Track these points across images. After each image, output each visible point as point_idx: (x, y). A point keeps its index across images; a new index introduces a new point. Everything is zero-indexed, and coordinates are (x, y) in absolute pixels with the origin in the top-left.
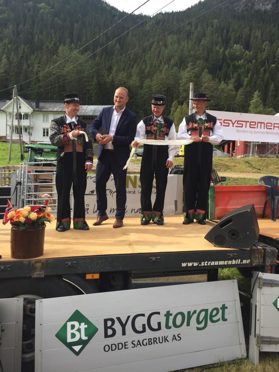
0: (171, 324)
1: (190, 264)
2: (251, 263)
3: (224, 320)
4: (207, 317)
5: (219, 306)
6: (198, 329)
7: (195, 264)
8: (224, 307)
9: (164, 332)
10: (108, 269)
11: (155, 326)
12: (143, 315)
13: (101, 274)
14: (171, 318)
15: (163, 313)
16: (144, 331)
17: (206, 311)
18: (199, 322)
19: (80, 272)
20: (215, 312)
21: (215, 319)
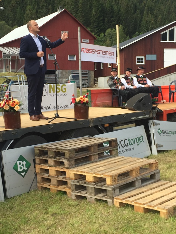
0: (130, 144)
1: (134, 118)
2: (149, 117)
3: (143, 141)
4: (139, 140)
5: (141, 136)
6: (138, 145)
7: (135, 118)
8: (142, 136)
9: (129, 147)
10: (111, 122)
11: (127, 145)
12: (123, 140)
13: (109, 124)
14: (130, 141)
15: (128, 139)
16: (124, 147)
17: (138, 138)
18: (137, 143)
19: (103, 124)
20: (140, 138)
21: (141, 141)
